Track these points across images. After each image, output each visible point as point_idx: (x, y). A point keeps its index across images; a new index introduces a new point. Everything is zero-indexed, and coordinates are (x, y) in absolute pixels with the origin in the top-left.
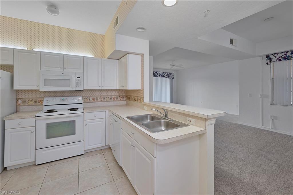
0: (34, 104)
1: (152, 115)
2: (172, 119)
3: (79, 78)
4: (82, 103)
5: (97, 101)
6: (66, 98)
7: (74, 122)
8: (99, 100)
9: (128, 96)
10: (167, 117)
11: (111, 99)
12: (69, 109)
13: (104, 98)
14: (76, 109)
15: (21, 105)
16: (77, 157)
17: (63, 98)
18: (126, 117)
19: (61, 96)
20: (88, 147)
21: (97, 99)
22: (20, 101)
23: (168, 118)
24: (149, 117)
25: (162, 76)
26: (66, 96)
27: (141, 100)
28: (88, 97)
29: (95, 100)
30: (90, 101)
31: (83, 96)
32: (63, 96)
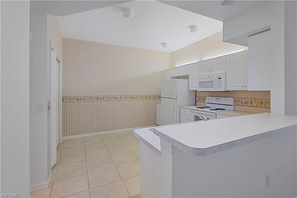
0: (203, 101)
4: (232, 105)
5: (251, 105)
8: (254, 105)
13: (262, 103)
15: (198, 101)
19: (216, 97)
21: (251, 103)
22: (197, 98)
28: (241, 99)
29: (249, 104)
30: (242, 105)
31: (234, 98)
32: (218, 97)
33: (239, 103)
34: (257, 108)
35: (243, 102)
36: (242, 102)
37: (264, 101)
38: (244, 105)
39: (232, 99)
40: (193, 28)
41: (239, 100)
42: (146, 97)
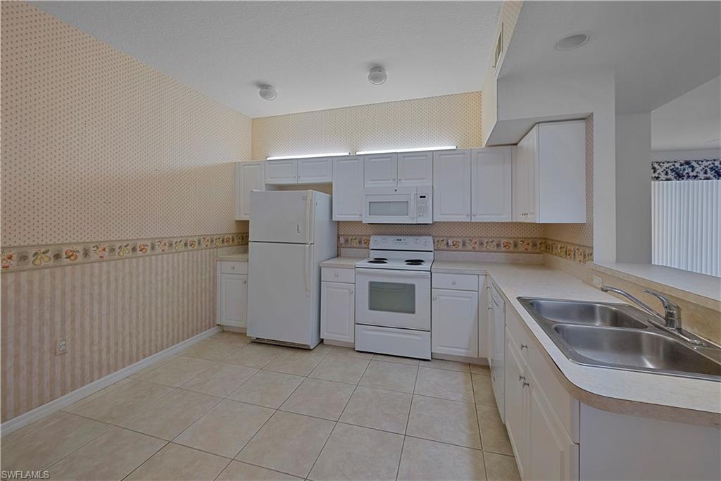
0: (358, 245)
1: (614, 308)
2: (698, 339)
3: (424, 197)
4: (431, 251)
6: (404, 237)
7: (413, 287)
8: (469, 247)
9: (550, 243)
10: (676, 324)
11: (498, 245)
12: (407, 261)
13: (481, 244)
14: (418, 262)
16: (418, 361)
17: (399, 238)
18: (518, 298)
19: (397, 235)
20: (439, 348)
21: (464, 245)
22: (342, 240)
23: (680, 330)
24: (598, 312)
25: (679, 176)
26: (404, 235)
27: (585, 255)
28: (445, 239)
29: (460, 247)
30: (448, 248)
31: (433, 236)
32: (400, 235)
33: (442, 246)
34: (473, 253)
35: (450, 243)
36: (447, 244)
37: (486, 240)
38: (451, 249)
39: (430, 239)
40: (377, 71)
41: (442, 239)
42: (186, 245)
